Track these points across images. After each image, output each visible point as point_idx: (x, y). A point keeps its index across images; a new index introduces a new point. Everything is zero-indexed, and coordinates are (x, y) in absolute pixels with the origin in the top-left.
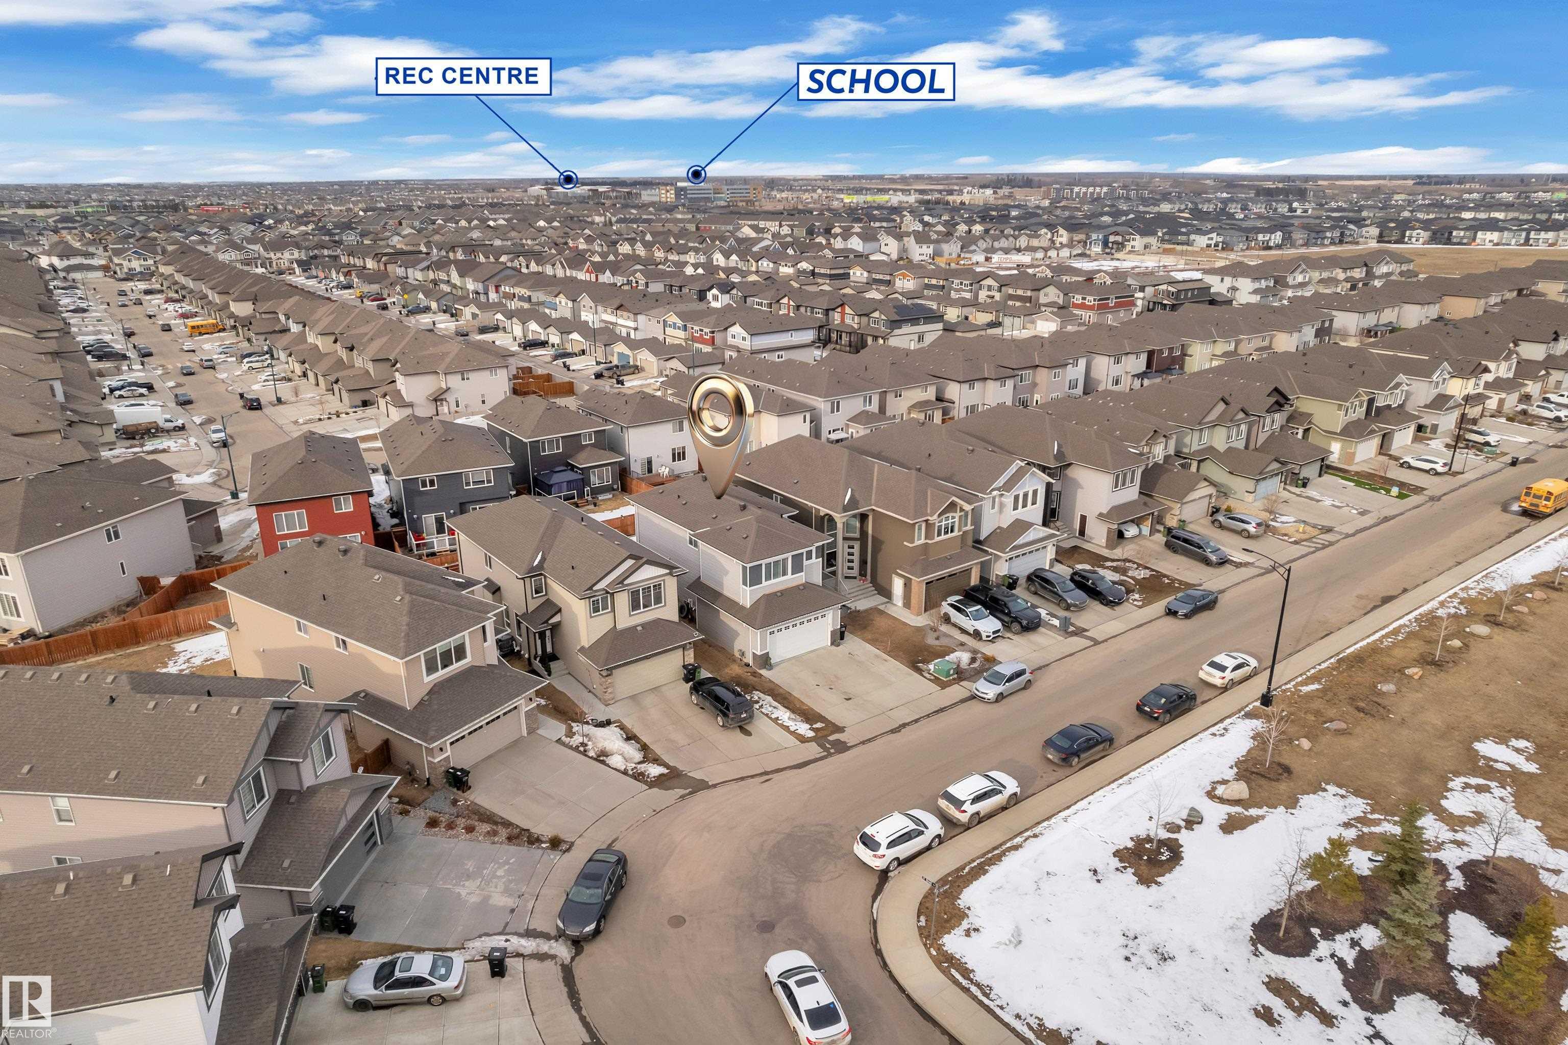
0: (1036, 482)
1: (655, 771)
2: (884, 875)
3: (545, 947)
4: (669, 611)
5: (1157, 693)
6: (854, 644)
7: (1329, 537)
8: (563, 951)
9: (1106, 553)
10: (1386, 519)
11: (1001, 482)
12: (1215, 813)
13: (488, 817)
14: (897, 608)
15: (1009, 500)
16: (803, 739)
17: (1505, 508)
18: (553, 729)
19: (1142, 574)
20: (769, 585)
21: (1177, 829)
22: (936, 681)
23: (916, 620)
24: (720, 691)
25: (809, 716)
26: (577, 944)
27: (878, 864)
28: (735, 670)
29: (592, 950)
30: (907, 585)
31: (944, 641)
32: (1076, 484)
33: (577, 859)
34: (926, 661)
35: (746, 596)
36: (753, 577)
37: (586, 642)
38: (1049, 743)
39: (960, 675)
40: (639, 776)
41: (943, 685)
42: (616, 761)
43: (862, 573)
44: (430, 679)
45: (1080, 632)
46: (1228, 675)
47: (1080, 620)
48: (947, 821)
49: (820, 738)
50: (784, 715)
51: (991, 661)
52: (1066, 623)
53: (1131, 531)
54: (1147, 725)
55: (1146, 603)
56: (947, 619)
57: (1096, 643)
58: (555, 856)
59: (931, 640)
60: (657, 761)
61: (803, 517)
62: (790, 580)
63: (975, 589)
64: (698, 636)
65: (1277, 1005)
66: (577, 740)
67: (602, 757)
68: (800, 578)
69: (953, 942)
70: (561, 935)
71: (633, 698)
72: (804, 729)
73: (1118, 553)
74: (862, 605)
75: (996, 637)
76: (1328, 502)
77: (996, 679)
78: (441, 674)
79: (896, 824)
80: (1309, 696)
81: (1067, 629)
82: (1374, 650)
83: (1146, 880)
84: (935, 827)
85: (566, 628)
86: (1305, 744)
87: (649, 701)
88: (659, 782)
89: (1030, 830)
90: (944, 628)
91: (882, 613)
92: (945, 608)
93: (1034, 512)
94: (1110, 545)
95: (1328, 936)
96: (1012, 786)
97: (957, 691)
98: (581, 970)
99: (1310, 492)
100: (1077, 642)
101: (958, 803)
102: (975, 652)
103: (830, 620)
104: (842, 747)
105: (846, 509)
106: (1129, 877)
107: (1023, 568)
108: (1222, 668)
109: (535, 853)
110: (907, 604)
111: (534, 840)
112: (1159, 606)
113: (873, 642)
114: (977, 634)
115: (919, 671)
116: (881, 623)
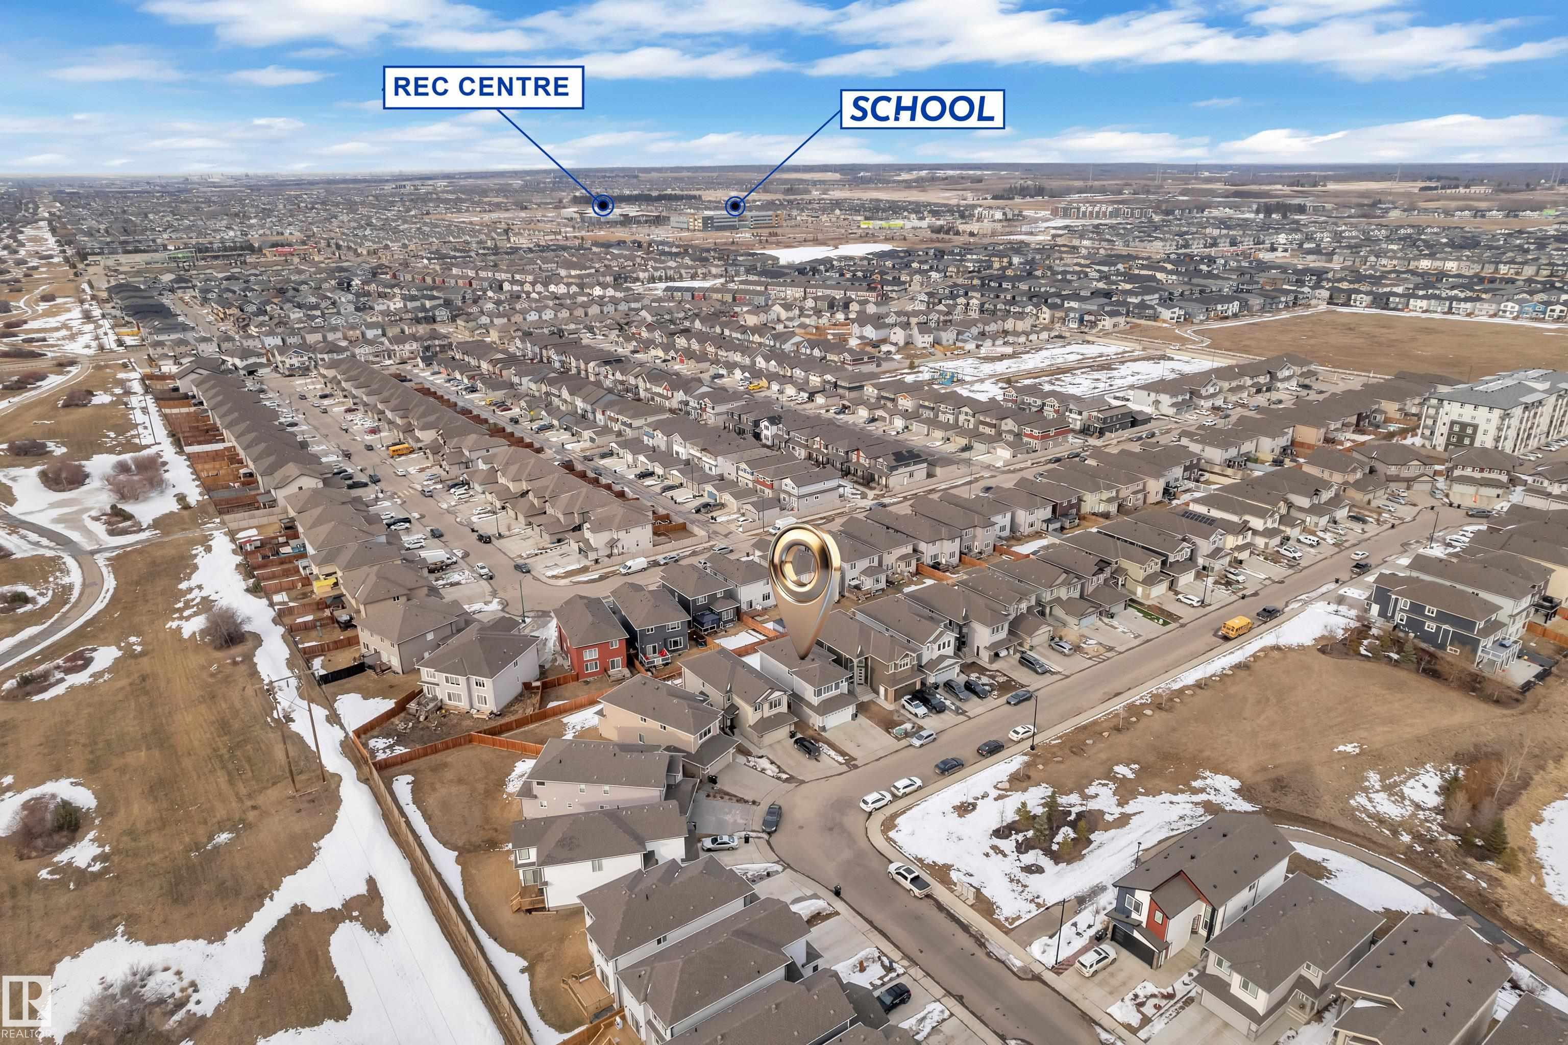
0: (950, 637)
1: (784, 776)
2: (870, 813)
3: (760, 835)
4: (784, 708)
5: (985, 744)
6: (862, 720)
7: (1109, 654)
8: (766, 836)
9: (987, 666)
10: (1148, 641)
11: (932, 638)
12: (994, 793)
13: (727, 794)
14: (881, 700)
15: (936, 646)
16: (841, 764)
17: (1215, 635)
18: (742, 759)
19: (1002, 679)
20: (825, 696)
21: (977, 799)
22: (896, 737)
23: (889, 706)
24: (806, 743)
25: (842, 753)
26: (769, 834)
27: (868, 810)
28: (811, 732)
29: (774, 836)
30: (886, 690)
31: (901, 718)
32: (975, 631)
33: (764, 807)
34: (892, 728)
35: (815, 701)
36: (819, 693)
37: (752, 723)
38: (937, 766)
39: (907, 734)
40: (779, 778)
41: (899, 740)
42: (769, 772)
43: (866, 681)
44: (700, 742)
45: (964, 713)
46: (1020, 736)
47: (966, 707)
48: (894, 795)
49: (847, 763)
50: (832, 753)
51: (921, 728)
52: (958, 708)
53: (1003, 653)
54: (980, 758)
55: (999, 696)
56: (904, 707)
57: (970, 718)
58: (754, 807)
59: (895, 718)
60: (784, 772)
61: (839, 661)
62: (834, 693)
63: (918, 691)
64: (796, 720)
65: (991, 852)
66: (752, 764)
67: (763, 771)
68: (839, 691)
69: (892, 834)
70: (764, 831)
71: (770, 745)
72: (841, 759)
73: (995, 666)
74: (865, 698)
75: (925, 716)
76: (1121, 629)
77: (920, 738)
78: (704, 739)
79: (875, 796)
80: (1054, 746)
81: (959, 712)
82: (1095, 723)
83: (960, 816)
84: (889, 797)
85: (741, 715)
86: (1041, 767)
87: (778, 747)
88: (786, 780)
89: (923, 799)
90: (902, 711)
91: (874, 702)
92: (903, 701)
93: (950, 651)
94: (991, 662)
95: (1017, 833)
96: (919, 782)
97: (904, 743)
98: (772, 840)
99: (1115, 622)
100: (962, 718)
101: (898, 789)
102: (914, 723)
103: (851, 710)
104: (856, 767)
105: (858, 656)
106: (956, 814)
107: (942, 678)
108: (1017, 733)
109: (747, 806)
110: (886, 698)
111: (746, 802)
112: (1003, 699)
113: (870, 718)
114: (916, 715)
115: (889, 733)
116: (873, 708)
